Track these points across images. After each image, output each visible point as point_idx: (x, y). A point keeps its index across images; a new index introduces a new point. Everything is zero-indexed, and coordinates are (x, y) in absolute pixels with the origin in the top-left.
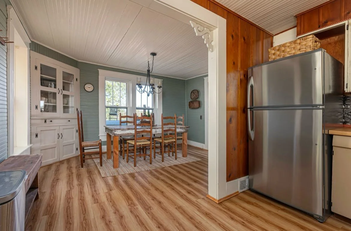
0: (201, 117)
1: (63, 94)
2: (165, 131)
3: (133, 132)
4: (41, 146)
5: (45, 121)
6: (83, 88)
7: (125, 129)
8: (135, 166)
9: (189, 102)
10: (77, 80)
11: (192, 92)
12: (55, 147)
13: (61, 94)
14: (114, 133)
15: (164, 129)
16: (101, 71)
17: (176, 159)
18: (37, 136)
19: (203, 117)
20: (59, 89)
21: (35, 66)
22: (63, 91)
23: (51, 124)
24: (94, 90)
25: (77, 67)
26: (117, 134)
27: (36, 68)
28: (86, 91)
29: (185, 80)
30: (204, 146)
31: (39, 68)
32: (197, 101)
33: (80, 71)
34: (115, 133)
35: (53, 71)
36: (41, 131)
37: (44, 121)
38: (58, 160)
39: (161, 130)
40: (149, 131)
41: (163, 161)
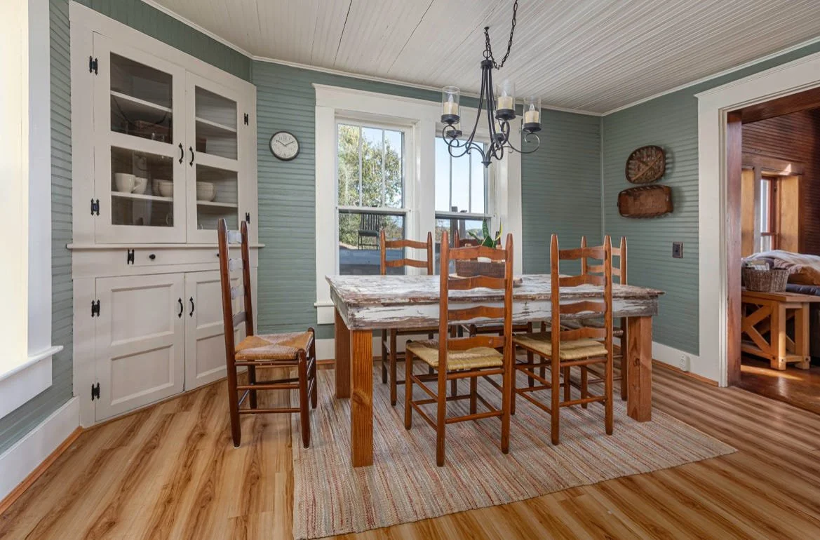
0: (677, 250)
1: (197, 165)
2: (565, 309)
3: (432, 312)
4: (114, 344)
5: (131, 258)
6: (267, 147)
7: (399, 300)
8: (441, 462)
9: (620, 195)
10: (246, 119)
11: (631, 158)
12: (169, 347)
13: (191, 164)
14: (353, 315)
15: (562, 303)
16: (321, 91)
17: (609, 431)
18: (96, 309)
19: (686, 250)
20: (180, 146)
21: (91, 58)
22: (197, 154)
23: (154, 267)
24: (299, 156)
25: (248, 79)
26: (364, 322)
27: (94, 65)
28: (275, 159)
29: (599, 118)
30: (692, 361)
31: (105, 66)
32: (659, 187)
33: (258, 91)
34: (358, 315)
35: (159, 83)
36: (114, 291)
37: (125, 255)
38: (179, 390)
39: (547, 306)
40: (501, 309)
41: (555, 442)
